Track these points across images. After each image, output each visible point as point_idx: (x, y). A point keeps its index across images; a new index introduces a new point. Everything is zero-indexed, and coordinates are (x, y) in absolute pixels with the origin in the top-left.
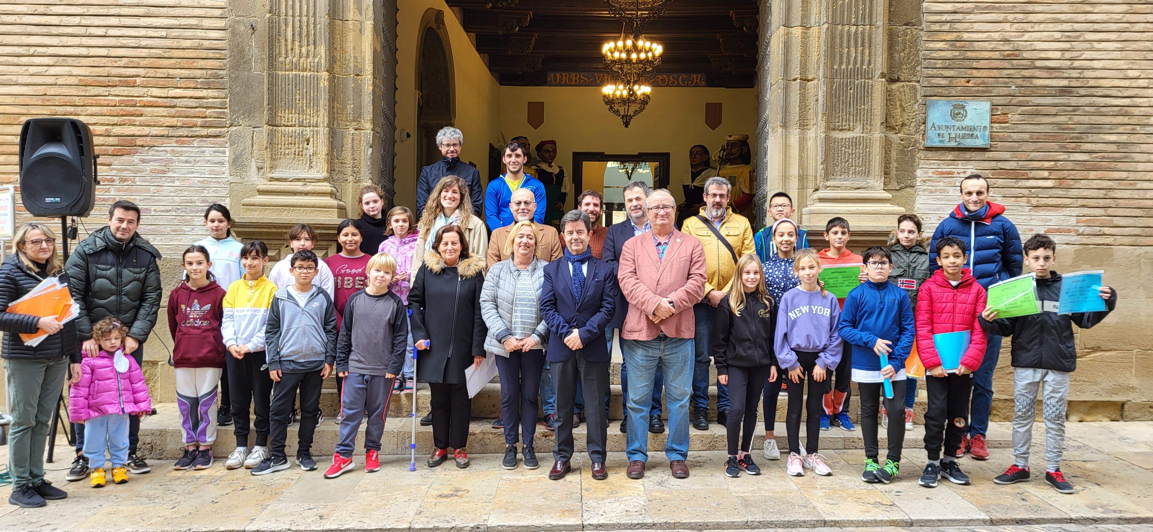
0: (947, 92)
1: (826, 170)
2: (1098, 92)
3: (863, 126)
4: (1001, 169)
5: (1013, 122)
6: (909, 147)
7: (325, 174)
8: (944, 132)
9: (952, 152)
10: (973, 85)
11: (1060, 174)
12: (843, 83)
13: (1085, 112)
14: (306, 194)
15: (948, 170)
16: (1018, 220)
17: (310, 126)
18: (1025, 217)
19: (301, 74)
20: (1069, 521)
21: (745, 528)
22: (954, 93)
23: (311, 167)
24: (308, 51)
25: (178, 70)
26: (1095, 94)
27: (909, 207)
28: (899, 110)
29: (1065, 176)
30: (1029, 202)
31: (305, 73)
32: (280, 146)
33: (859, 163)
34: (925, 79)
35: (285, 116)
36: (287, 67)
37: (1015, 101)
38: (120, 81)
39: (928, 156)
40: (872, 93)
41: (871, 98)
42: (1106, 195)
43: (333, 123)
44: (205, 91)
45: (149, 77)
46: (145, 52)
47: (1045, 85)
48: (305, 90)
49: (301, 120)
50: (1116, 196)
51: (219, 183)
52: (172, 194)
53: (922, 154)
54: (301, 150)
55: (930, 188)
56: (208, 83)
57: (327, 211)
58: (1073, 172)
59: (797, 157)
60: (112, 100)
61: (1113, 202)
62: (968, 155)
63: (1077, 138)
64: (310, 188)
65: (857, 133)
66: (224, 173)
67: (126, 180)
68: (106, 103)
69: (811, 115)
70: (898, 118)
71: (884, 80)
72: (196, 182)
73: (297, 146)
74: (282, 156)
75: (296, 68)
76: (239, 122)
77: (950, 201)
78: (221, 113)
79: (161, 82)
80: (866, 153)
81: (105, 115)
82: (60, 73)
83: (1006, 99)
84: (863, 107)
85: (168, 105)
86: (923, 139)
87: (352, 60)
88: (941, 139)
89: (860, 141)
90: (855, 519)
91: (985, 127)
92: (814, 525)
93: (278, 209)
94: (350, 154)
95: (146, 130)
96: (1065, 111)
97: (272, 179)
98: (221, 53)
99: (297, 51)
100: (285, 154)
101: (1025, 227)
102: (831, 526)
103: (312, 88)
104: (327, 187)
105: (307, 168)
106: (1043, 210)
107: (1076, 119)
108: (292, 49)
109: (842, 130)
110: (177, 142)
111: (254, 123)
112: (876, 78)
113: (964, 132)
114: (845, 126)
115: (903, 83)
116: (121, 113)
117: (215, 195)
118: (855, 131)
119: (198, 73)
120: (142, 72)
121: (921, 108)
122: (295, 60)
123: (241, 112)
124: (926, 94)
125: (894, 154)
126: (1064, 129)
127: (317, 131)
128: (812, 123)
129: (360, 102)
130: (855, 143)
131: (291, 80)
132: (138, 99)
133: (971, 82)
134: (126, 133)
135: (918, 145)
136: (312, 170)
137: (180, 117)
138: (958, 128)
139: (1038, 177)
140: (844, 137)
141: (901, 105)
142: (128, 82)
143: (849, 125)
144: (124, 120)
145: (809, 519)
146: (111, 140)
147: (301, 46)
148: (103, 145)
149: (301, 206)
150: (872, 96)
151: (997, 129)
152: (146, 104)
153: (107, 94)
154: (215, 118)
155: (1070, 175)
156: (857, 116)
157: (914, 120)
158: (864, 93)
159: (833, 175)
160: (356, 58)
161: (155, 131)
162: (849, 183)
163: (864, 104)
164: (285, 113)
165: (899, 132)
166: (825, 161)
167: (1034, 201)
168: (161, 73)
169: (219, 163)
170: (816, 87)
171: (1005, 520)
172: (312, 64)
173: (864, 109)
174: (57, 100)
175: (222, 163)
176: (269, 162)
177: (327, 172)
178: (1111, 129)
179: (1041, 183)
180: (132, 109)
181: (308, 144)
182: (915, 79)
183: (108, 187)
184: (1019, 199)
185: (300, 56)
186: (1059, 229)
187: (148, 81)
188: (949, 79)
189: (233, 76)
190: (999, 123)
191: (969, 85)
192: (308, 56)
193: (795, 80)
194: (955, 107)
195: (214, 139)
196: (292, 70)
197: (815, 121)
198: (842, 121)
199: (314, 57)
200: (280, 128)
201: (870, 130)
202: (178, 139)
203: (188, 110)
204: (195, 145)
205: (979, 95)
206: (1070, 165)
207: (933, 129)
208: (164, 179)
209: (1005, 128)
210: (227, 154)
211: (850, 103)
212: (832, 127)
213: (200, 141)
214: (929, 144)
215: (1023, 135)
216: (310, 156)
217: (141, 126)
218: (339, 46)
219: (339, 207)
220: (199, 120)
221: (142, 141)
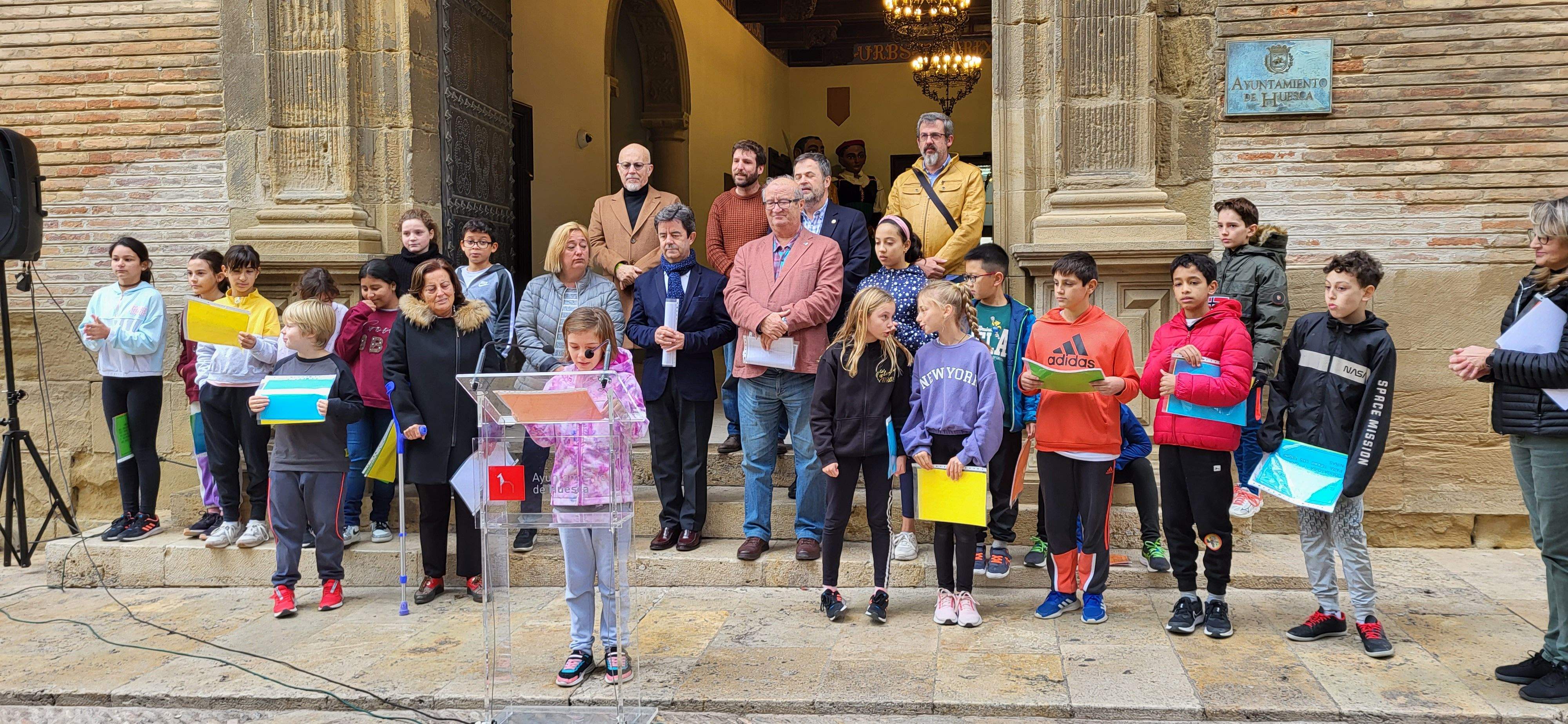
0: (1259, 28)
1: (1065, 159)
2: (1515, 14)
3: (1123, 88)
4: (1352, 146)
5: (1371, 70)
6: (1199, 118)
7: (347, 192)
8: (1256, 91)
9: (1271, 123)
10: (1302, 15)
11: (1454, 150)
12: (1089, 23)
13: (1494, 47)
14: (322, 220)
15: (1263, 151)
17: (327, 126)
18: (1394, 222)
19: (313, 52)
20: (1337, 718)
21: (810, 713)
22: (1271, 30)
23: (330, 183)
24: (321, 20)
25: (159, 57)
26: (1512, 17)
28: (1181, 62)
29: (1462, 153)
30: (1400, 197)
31: (318, 51)
32: (289, 155)
33: (1117, 146)
34: (1223, 9)
35: (296, 113)
36: (295, 43)
37: (1373, 36)
38: (89, 75)
39: (1231, 130)
40: (1135, 35)
41: (1135, 44)
42: (1533, 181)
43: (359, 120)
44: (193, 83)
45: (123, 68)
46: (117, 35)
47: (1423, 7)
48: (318, 75)
49: (315, 117)
50: (1552, 182)
51: (215, 209)
52: (158, 227)
53: (1221, 128)
54: (316, 159)
55: (1235, 180)
56: (196, 73)
57: (345, 244)
58: (1477, 146)
59: (1023, 142)
60: (80, 102)
61: (1547, 193)
62: (1296, 126)
63: (1481, 90)
64: (327, 211)
65: (1113, 99)
66: (221, 196)
67: (100, 210)
68: (73, 106)
69: (1043, 75)
70: (1180, 72)
71: (1153, 14)
72: (187, 208)
73: (311, 154)
74: (293, 169)
75: (306, 45)
76: (237, 125)
77: (1268, 200)
78: (215, 112)
79: (139, 74)
80: (1129, 128)
81: (72, 123)
82: (16, 69)
83: (1358, 34)
84: (1121, 58)
85: (148, 104)
86: (1222, 105)
87: (381, 30)
88: (1250, 102)
89: (1118, 111)
90: (982, 703)
91: (1323, 80)
92: (916, 711)
93: (281, 243)
94: (384, 162)
95: (123, 141)
96: (1460, 48)
97: (280, 202)
98: (211, 30)
99: (307, 20)
100: (295, 166)
101: (1394, 237)
102: (943, 713)
103: (328, 72)
104: (348, 209)
105: (326, 184)
106: (1424, 210)
107: (1479, 59)
108: (300, 19)
109: (1089, 96)
110: (161, 155)
111: (257, 124)
112: (1141, 11)
113: (1288, 90)
114: (1095, 89)
115: (1188, 18)
116: (91, 119)
117: (211, 226)
118: (1110, 96)
119: (184, 59)
120: (114, 61)
121: (1217, 56)
122: (304, 33)
123: (240, 110)
124: (1226, 33)
125: (1175, 130)
126: (1458, 77)
127: (336, 132)
128: (1045, 88)
129: (396, 89)
130: (1110, 114)
131: (300, 62)
132: (112, 99)
133: (1299, 10)
134: (99, 146)
135: (1213, 114)
136: (332, 187)
137: (163, 120)
138: (1279, 84)
139: (1414, 156)
140: (1093, 107)
141: (1185, 53)
142: (98, 76)
143: (1101, 88)
144: (96, 128)
145: (909, 701)
146: (81, 156)
147: (311, 14)
148: (71, 163)
149: (310, 238)
150: (1135, 41)
151: (1344, 82)
152: (122, 105)
153: (73, 94)
154: (207, 119)
155: (1470, 150)
156: (1112, 73)
157: (1206, 75)
158: (1123, 37)
159: (1077, 167)
160: (386, 26)
161: (134, 141)
162: (1102, 177)
163: (1123, 55)
164: (294, 109)
165: (1184, 95)
166: (1064, 145)
167: (1409, 196)
168: (138, 61)
169: (215, 181)
170: (1050, 31)
171: (1227, 712)
172: (327, 38)
173: (1123, 61)
174: (15, 105)
175: (218, 182)
176: (274, 178)
177: (351, 189)
178: (1540, 73)
179: (1420, 166)
180: (104, 112)
181: (326, 151)
182: (1207, 10)
183: (80, 219)
184: (1382, 193)
185: (310, 27)
186: (1452, 239)
187: (122, 74)
188: (1263, 7)
189: (228, 60)
190: (1348, 72)
191: (1297, 14)
192: (321, 27)
193: (1017, 23)
194: (1273, 50)
195: (208, 149)
196: (301, 48)
197: (1049, 84)
198: (1089, 83)
199: (330, 27)
200: (288, 130)
201: (1135, 94)
202: (163, 151)
203: (173, 110)
204: (185, 159)
205: (1313, 29)
206: (1469, 135)
207: (1238, 87)
208: (148, 206)
209: (1357, 80)
210: (225, 169)
211: (1101, 54)
212: (1073, 91)
213: (190, 153)
214: (1231, 112)
215: (1388, 90)
216: (329, 167)
217: (117, 135)
218: (363, 10)
219: (362, 238)
220: (188, 124)
221: (115, 156)
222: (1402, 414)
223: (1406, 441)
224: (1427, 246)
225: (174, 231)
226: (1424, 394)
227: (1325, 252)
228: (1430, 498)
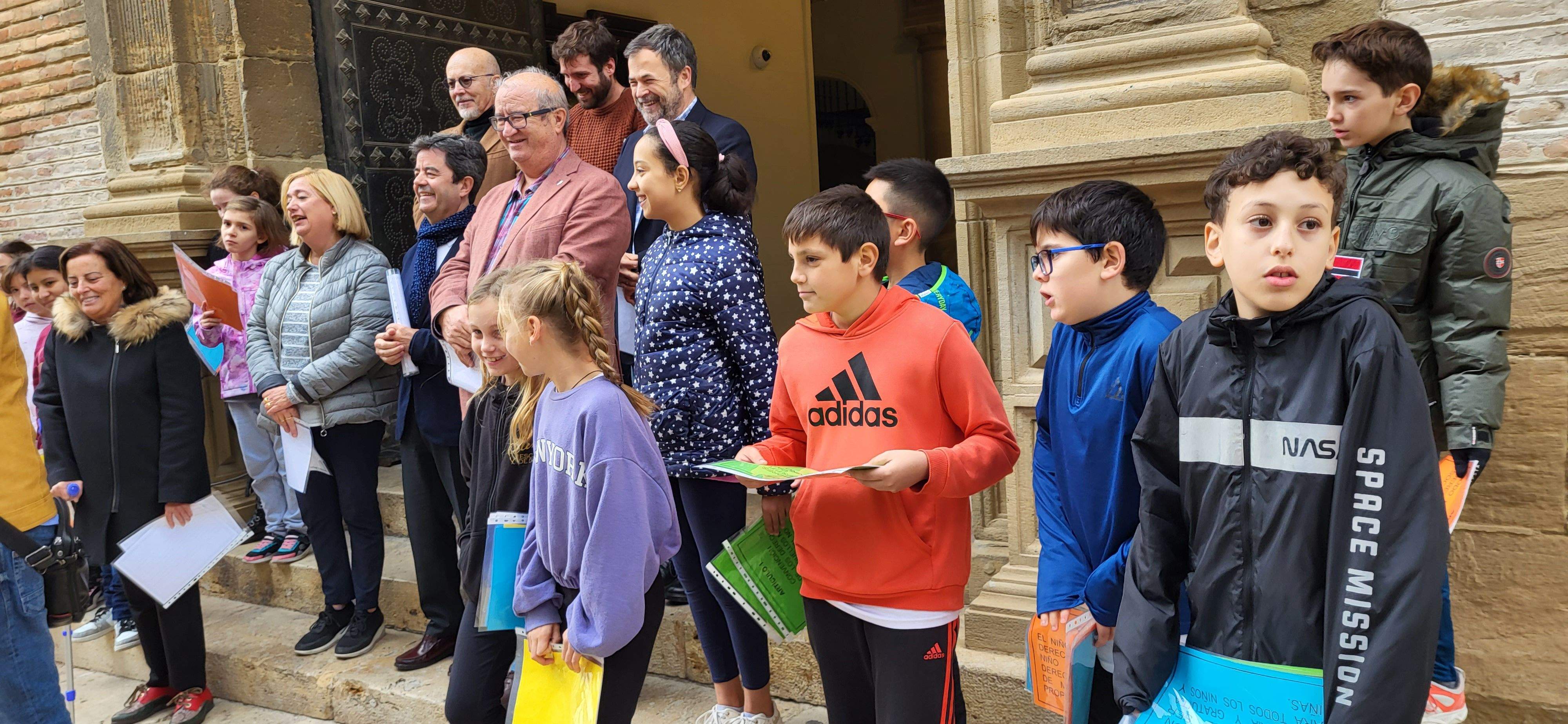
7: (183, 151)
14: (159, 188)
17: (165, 66)
23: (175, 139)
25: (39, 3)
32: (136, 108)
35: (138, 53)
44: (67, 30)
45: (15, 23)
48: (150, 1)
51: (96, 181)
52: (58, 207)
54: (159, 110)
56: (68, 17)
57: (168, 218)
64: (166, 176)
66: (100, 165)
67: (18, 191)
72: (76, 183)
73: (155, 104)
74: (141, 125)
76: (103, 76)
78: (85, 63)
85: (38, 62)
94: (224, 107)
95: (27, 109)
97: (137, 168)
100: (144, 121)
104: (182, 172)
105: (170, 141)
110: (54, 121)
127: (170, 73)
129: (227, 6)
132: (14, 60)
134: (12, 117)
136: (177, 145)
137: (51, 79)
144: (7, 96)
152: (21, 66)
154: (81, 73)
161: (34, 107)
164: (135, 48)
169: (94, 148)
175: (97, 148)
176: (125, 139)
177: (188, 145)
180: (10, 77)
181: (168, 98)
183: (8, 203)
187: (18, 29)
195: (85, 110)
200: (133, 76)
202: (54, 116)
203: (56, 66)
204: (70, 124)
208: (49, 183)
210: (100, 132)
213: (74, 115)
216: (171, 119)
217: (22, 102)
219: (183, 208)
220: (70, 80)
221: (25, 126)
225: (71, 211)
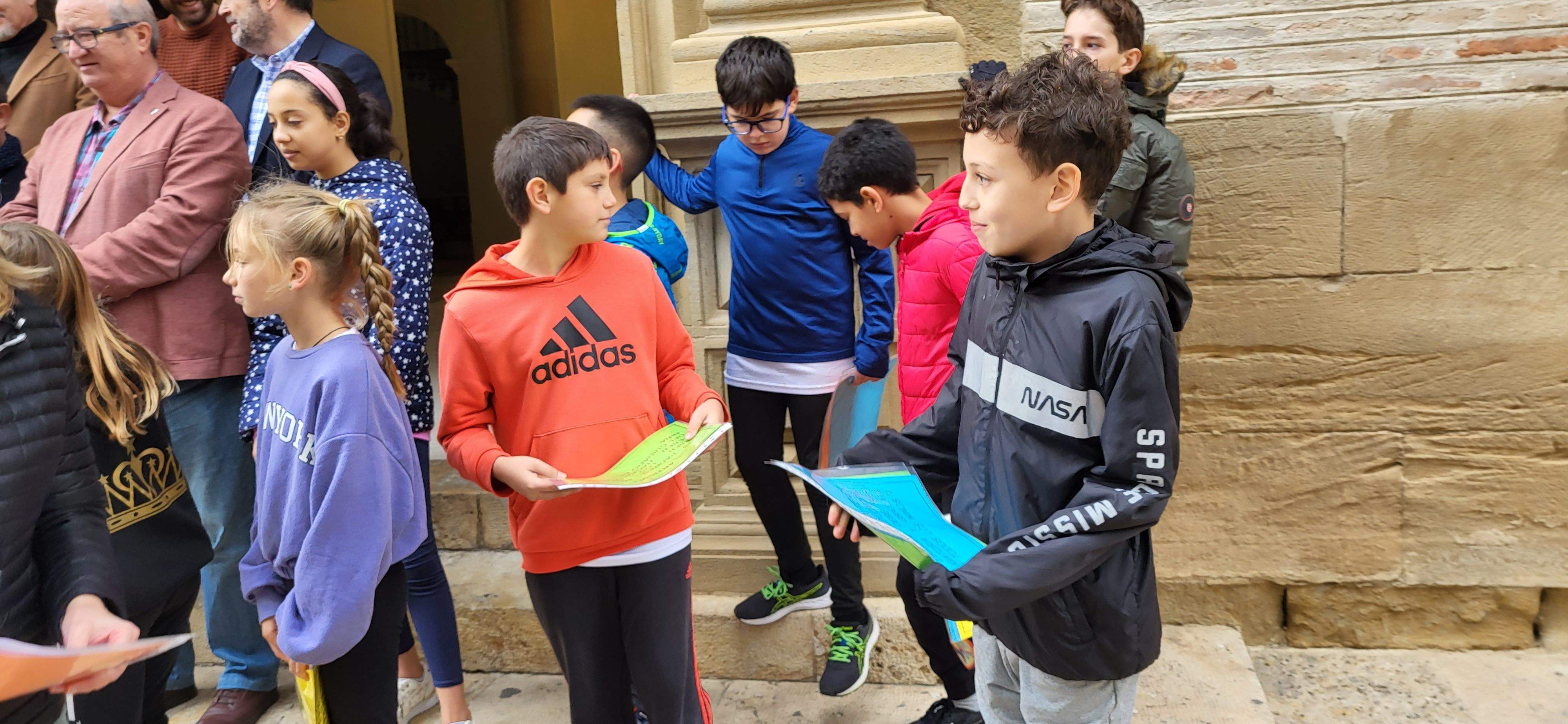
16: (1365, 24)
27: (1005, 14)
101: (1388, 44)
186: (1510, 40)
222: (1401, 398)
223: (1409, 450)
224: (1454, 57)
226: (1447, 358)
227: (1246, 82)
228: (1455, 558)
